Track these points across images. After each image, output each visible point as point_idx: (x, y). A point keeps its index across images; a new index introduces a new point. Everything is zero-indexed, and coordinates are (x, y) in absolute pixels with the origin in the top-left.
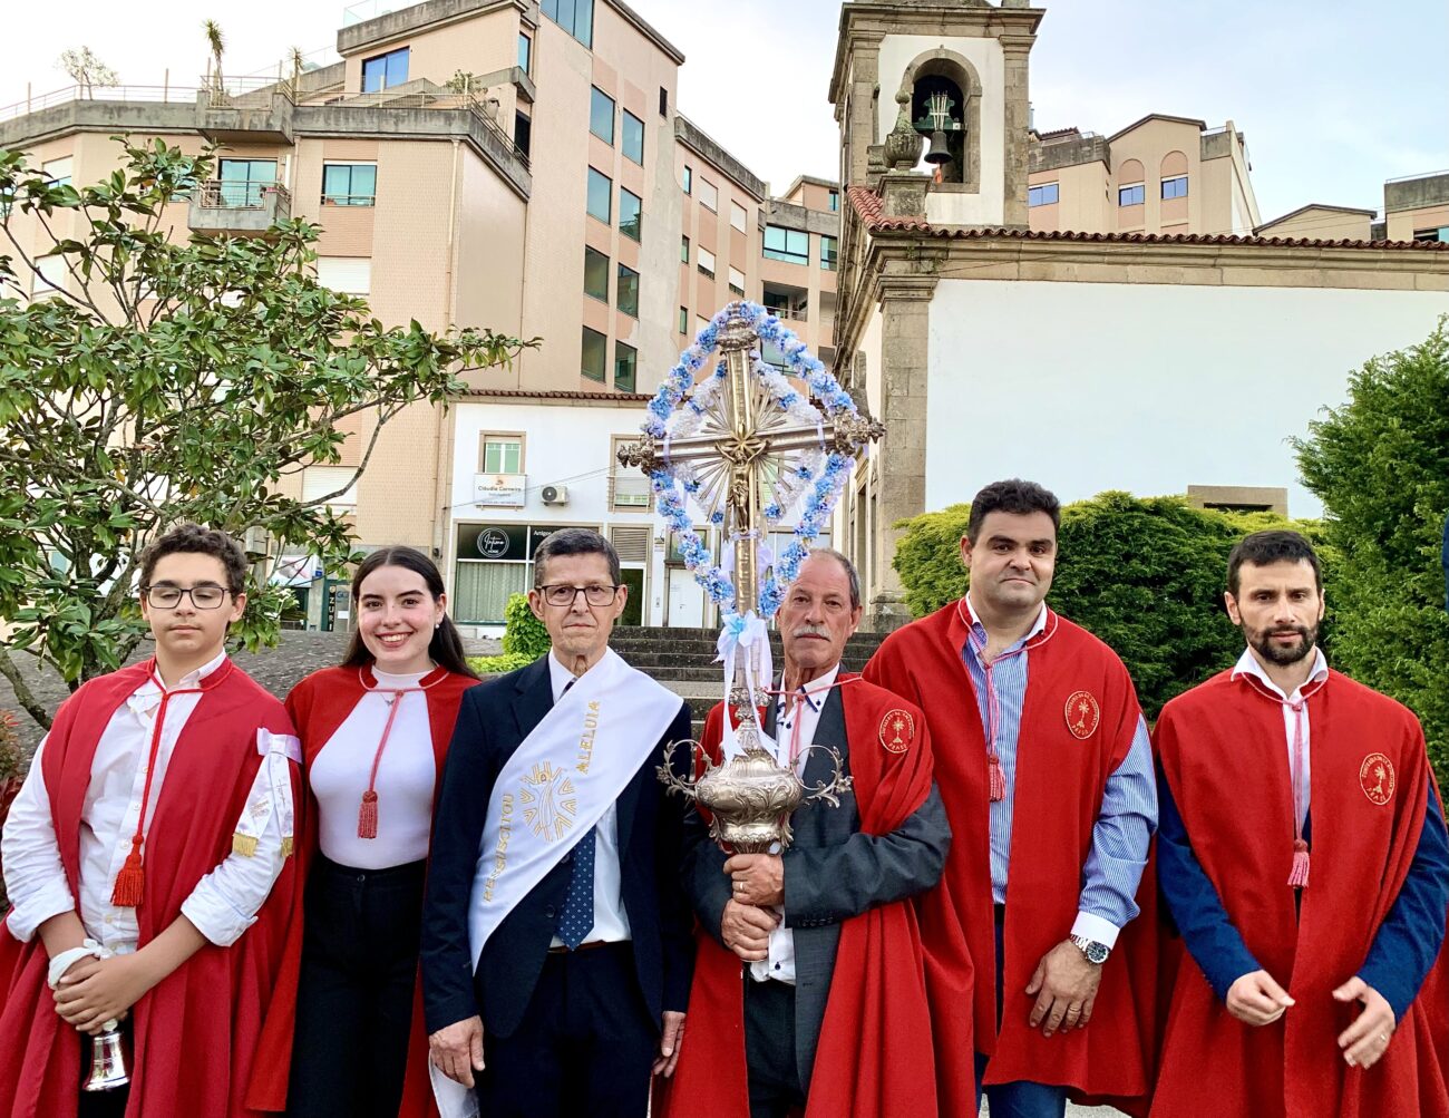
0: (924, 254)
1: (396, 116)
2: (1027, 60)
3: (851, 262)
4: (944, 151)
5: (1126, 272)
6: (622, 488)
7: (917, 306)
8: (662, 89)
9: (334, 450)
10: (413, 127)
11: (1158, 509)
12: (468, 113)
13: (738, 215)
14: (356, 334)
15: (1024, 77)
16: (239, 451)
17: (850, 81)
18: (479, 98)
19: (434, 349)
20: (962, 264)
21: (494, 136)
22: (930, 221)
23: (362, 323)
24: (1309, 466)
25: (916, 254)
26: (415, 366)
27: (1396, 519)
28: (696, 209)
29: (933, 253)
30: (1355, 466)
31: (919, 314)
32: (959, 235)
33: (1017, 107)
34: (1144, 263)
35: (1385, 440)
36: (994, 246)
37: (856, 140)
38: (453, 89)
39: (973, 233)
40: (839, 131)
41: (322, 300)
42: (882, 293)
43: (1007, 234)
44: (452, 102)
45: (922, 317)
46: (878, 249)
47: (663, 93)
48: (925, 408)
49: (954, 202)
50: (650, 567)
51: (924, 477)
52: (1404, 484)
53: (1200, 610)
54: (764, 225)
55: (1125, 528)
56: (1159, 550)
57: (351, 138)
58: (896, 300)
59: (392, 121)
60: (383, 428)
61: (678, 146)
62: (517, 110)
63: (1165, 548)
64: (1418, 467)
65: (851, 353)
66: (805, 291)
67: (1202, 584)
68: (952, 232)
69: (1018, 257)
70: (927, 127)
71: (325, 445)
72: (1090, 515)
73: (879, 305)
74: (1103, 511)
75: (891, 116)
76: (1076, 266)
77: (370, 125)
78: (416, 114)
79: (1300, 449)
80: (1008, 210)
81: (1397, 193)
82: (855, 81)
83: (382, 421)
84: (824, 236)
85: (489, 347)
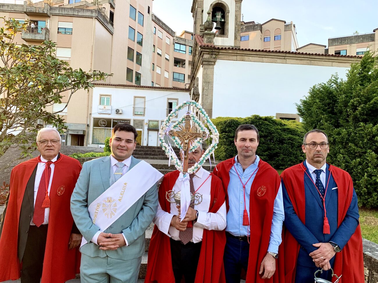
0: (213, 53)
1: (78, 11)
2: (241, 4)
3: (195, 54)
4: (220, 27)
5: (263, 59)
6: (136, 110)
7: (211, 66)
8: (148, 6)
9: (60, 100)
10: (82, 14)
11: (266, 119)
12: (97, 11)
13: (168, 40)
14: (66, 71)
15: (240, 8)
16: (35, 100)
17: (196, 7)
18: (100, 7)
19: (85, 76)
20: (223, 56)
21: (104, 17)
22: (215, 44)
23: (67, 68)
24: (299, 110)
25: (211, 53)
26: (80, 80)
27: (317, 123)
28: (157, 38)
29: (215, 53)
30: (310, 110)
31: (212, 68)
32: (222, 49)
33: (238, 16)
34: (267, 57)
35: (315, 105)
36: (231, 52)
37: (197, 23)
38: (93, 4)
39: (225, 48)
40: (193, 20)
41: (56, 62)
42: (203, 62)
43: (234, 49)
44: (92, 8)
45: (212, 69)
46: (202, 51)
47: (149, 8)
48: (213, 92)
49: (222, 40)
50: (143, 130)
51: (212, 109)
52: (319, 115)
53: (275, 144)
54: (175, 43)
55: (258, 124)
56: (266, 129)
57: (66, 16)
58: (206, 64)
59: (77, 12)
60: (72, 95)
61: (152, 22)
62: (110, 11)
63: (267, 129)
64: (322, 112)
65: (195, 77)
66: (185, 60)
67: (276, 138)
68: (220, 48)
69: (237, 55)
70: (215, 20)
71: (58, 99)
72: (249, 120)
73: (202, 66)
74: (253, 119)
75: (206, 17)
76: (251, 57)
77: (71, 13)
78: (83, 11)
79: (298, 106)
80: (235, 42)
81: (331, 41)
82: (198, 7)
83: (72, 93)
84: (190, 46)
85: (100, 75)
